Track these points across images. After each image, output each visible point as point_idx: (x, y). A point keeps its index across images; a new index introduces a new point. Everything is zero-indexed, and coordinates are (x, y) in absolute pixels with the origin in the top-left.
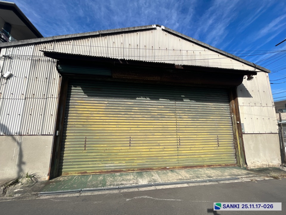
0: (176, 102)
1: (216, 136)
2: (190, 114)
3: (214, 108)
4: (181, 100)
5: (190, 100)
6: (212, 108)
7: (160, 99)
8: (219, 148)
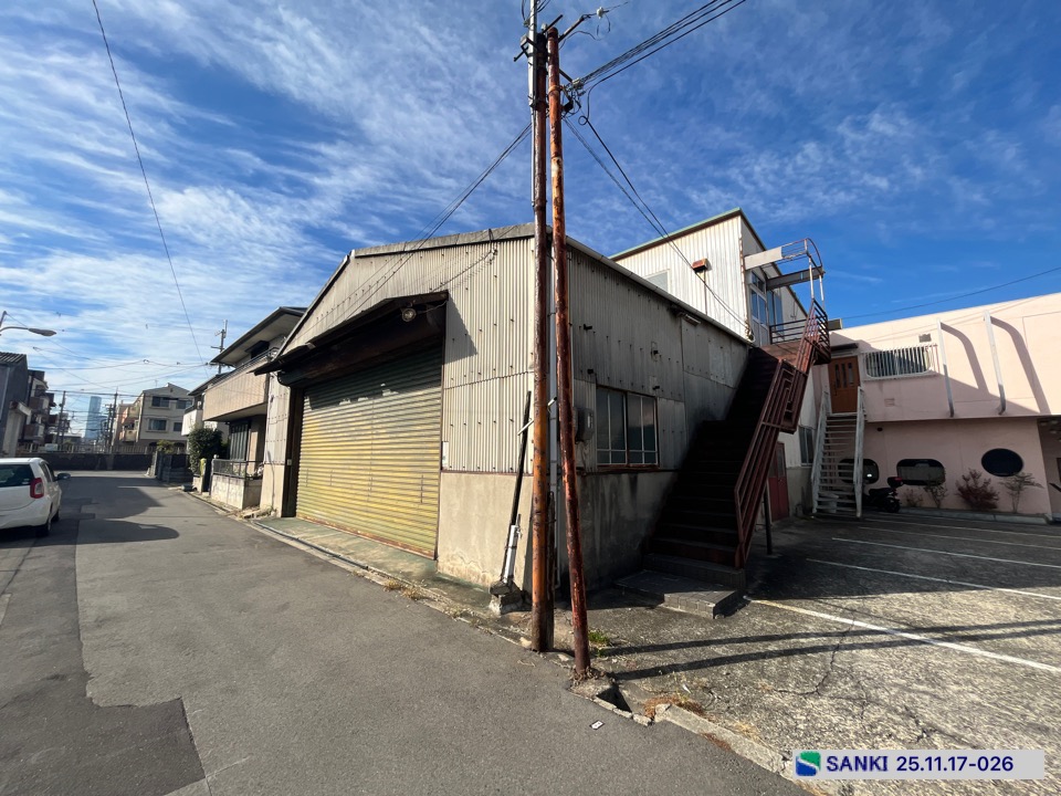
0: (376, 401)
1: (419, 476)
2: (389, 425)
3: (424, 404)
4: (379, 394)
5: (392, 390)
6: (420, 404)
7: (360, 399)
8: (421, 507)
